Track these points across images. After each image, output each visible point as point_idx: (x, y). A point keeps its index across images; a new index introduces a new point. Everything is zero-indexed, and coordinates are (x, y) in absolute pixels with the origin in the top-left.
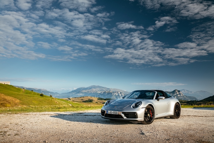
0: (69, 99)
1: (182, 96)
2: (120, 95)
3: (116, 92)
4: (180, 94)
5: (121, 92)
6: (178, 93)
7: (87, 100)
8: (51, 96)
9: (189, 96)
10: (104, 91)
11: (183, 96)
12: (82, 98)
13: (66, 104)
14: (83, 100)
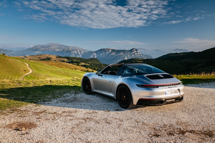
0: (25, 57)
1: (138, 55)
2: (79, 53)
3: (75, 50)
4: (137, 53)
5: (80, 50)
6: (135, 52)
7: (45, 58)
8: (4, 54)
9: (145, 54)
10: (63, 49)
11: (140, 54)
12: (39, 56)
13: (21, 63)
14: (40, 58)
